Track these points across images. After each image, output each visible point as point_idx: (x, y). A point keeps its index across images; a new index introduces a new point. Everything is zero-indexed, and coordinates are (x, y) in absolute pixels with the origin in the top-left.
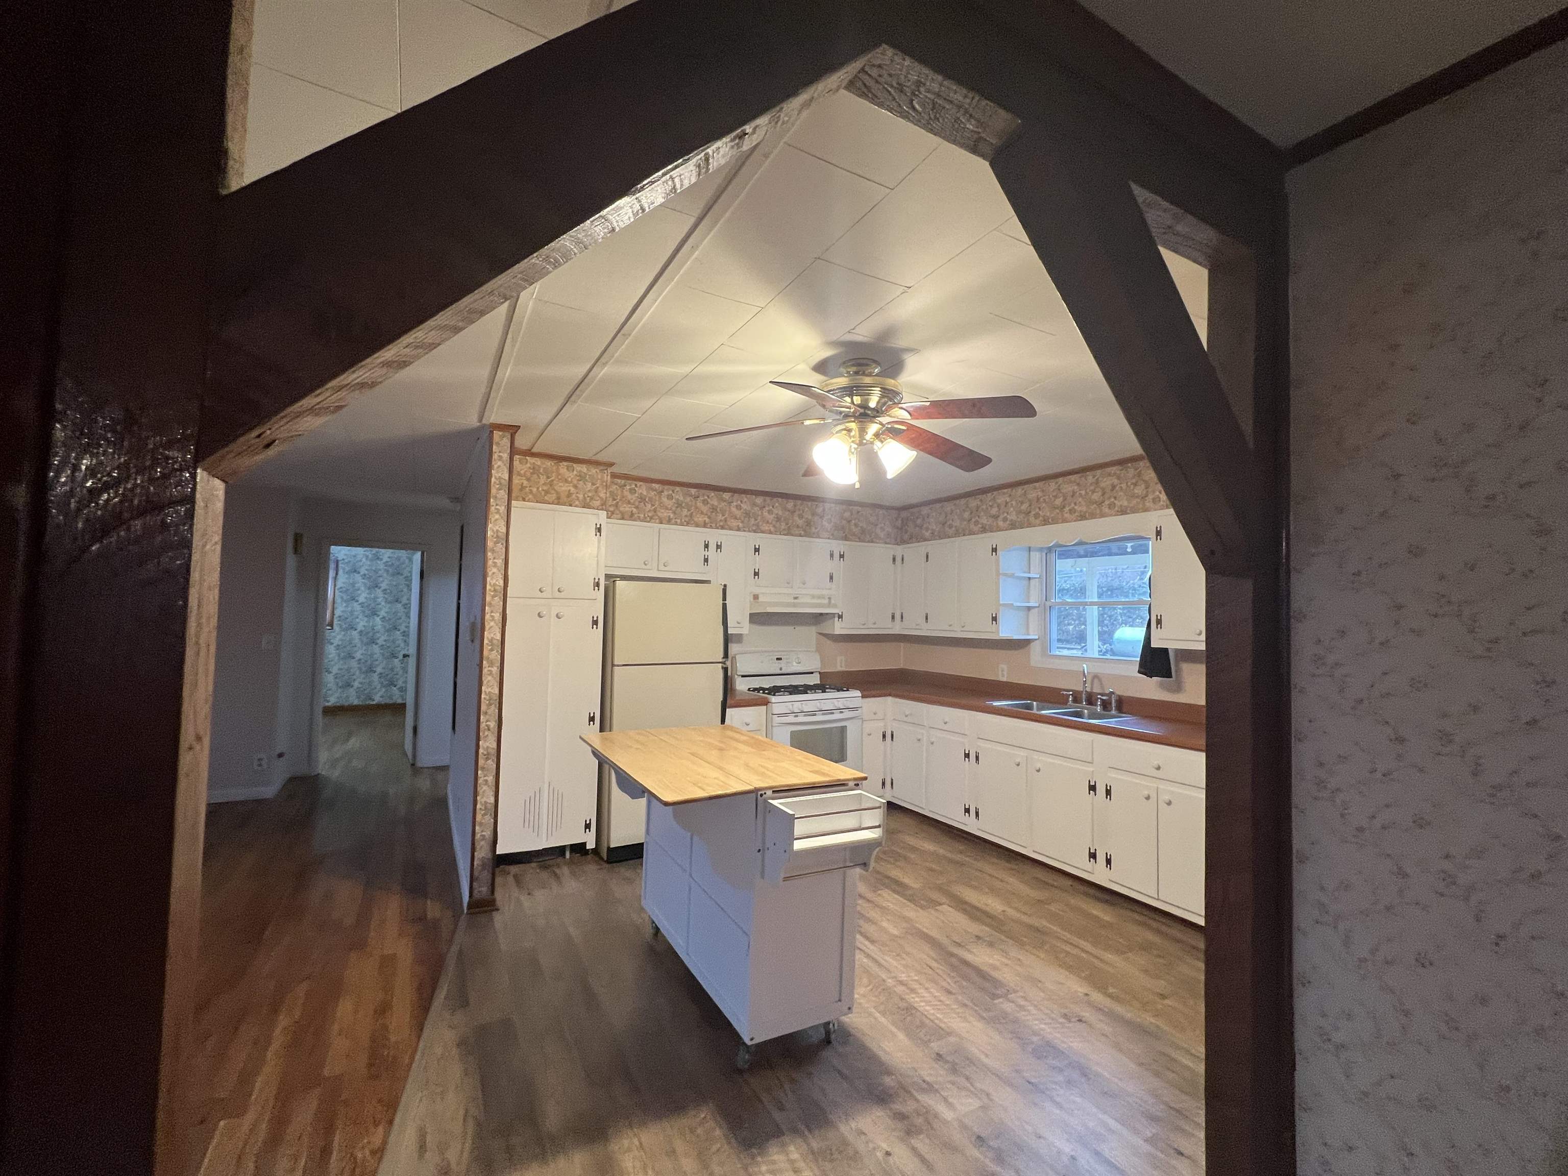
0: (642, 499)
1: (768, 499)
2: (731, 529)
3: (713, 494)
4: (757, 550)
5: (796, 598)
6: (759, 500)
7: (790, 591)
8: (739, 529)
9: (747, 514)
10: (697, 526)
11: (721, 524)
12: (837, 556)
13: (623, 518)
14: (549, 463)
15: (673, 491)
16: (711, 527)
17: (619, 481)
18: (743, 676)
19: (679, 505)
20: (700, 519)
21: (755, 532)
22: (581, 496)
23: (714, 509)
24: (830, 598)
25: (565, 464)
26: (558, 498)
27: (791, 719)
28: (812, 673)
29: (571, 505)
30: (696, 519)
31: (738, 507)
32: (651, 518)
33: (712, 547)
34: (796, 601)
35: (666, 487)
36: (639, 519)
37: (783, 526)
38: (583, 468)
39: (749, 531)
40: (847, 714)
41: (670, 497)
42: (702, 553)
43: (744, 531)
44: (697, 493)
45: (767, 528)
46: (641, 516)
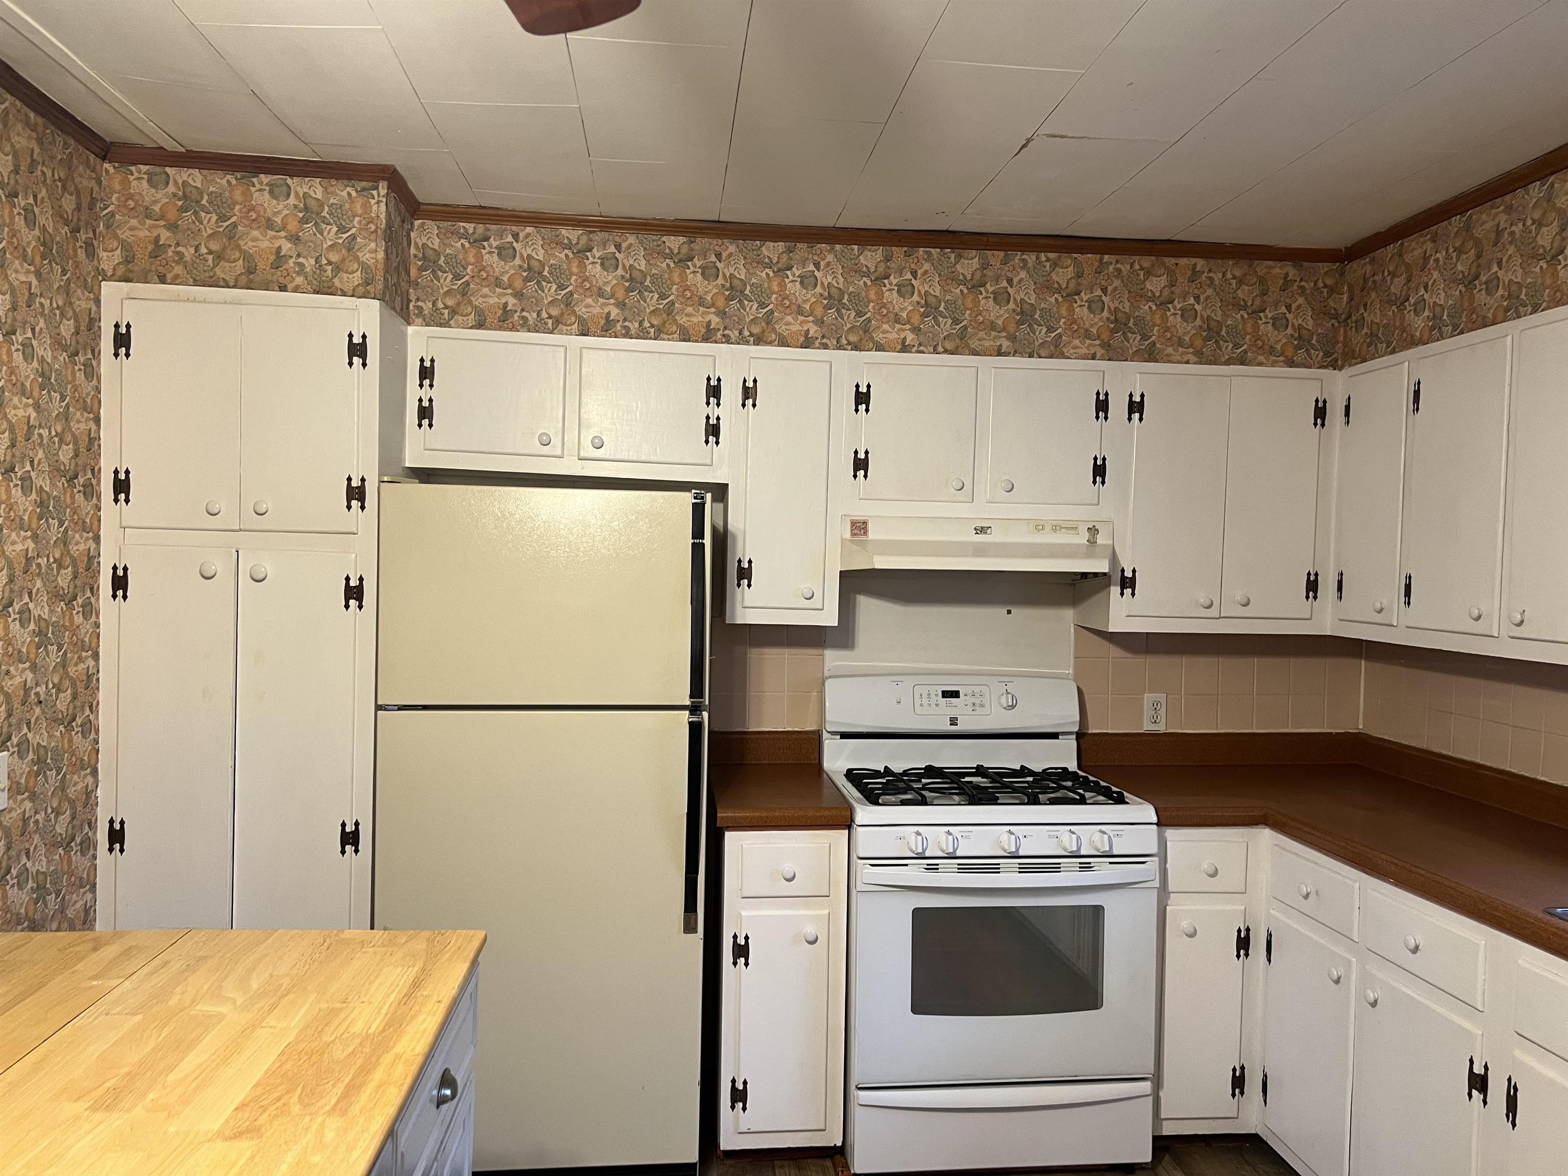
0: (533, 272)
1: (898, 252)
2: (784, 343)
3: (732, 248)
4: (862, 398)
5: (981, 530)
6: (871, 258)
7: (964, 510)
8: (807, 343)
9: (834, 300)
10: (686, 337)
11: (756, 330)
12: (1118, 407)
13: (480, 325)
14: (222, 181)
15: (618, 247)
16: (727, 340)
17: (470, 227)
18: (845, 736)
19: (634, 282)
20: (696, 318)
21: (856, 348)
22: (309, 263)
23: (735, 291)
24: (1093, 531)
25: (265, 179)
26: (251, 271)
27: (915, 874)
28: (1054, 736)
29: (283, 289)
30: (682, 320)
31: (807, 281)
32: (558, 321)
33: (731, 393)
34: (982, 538)
35: (599, 236)
36: (525, 326)
37: (946, 325)
38: (315, 188)
39: (840, 347)
40: (1103, 873)
41: (609, 263)
42: (701, 410)
43: (826, 347)
44: (685, 249)
45: (893, 336)
46: (532, 317)
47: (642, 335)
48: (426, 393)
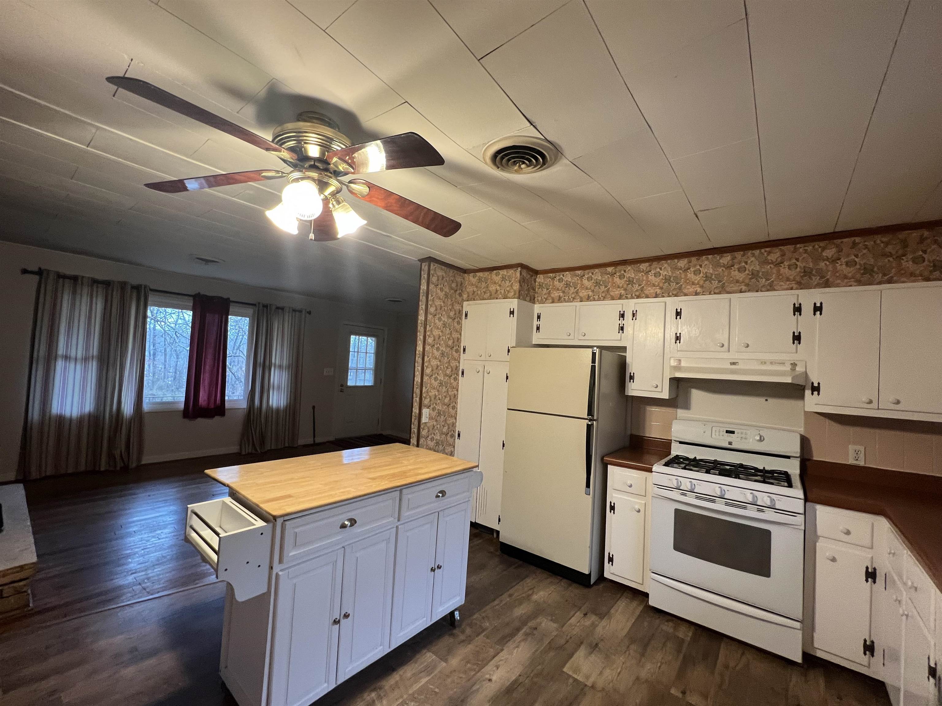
0: (568, 285)
1: (694, 259)
2: (647, 297)
3: (629, 268)
4: (678, 314)
5: (734, 364)
6: (682, 263)
7: (726, 355)
8: (656, 296)
9: (667, 280)
10: (613, 299)
11: (637, 293)
12: (807, 309)
13: (553, 302)
14: (487, 274)
15: (593, 274)
16: (627, 298)
17: (551, 275)
18: (681, 443)
19: (597, 284)
20: (617, 292)
21: (676, 296)
22: (503, 291)
23: (630, 282)
24: (794, 365)
25: (495, 272)
26: (491, 295)
27: (675, 495)
28: (788, 457)
29: (497, 299)
30: (612, 293)
31: (657, 275)
32: (574, 298)
33: (629, 315)
34: (733, 367)
35: (587, 271)
36: (565, 301)
37: (715, 283)
38: (504, 272)
39: (669, 296)
40: (769, 515)
41: (590, 279)
42: (617, 322)
43: (663, 297)
44: (614, 271)
45: (691, 290)
46: (566, 298)
47: (599, 300)
48: (538, 323)
